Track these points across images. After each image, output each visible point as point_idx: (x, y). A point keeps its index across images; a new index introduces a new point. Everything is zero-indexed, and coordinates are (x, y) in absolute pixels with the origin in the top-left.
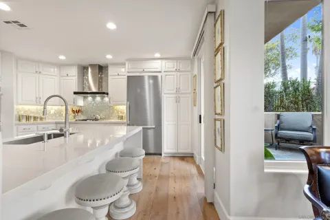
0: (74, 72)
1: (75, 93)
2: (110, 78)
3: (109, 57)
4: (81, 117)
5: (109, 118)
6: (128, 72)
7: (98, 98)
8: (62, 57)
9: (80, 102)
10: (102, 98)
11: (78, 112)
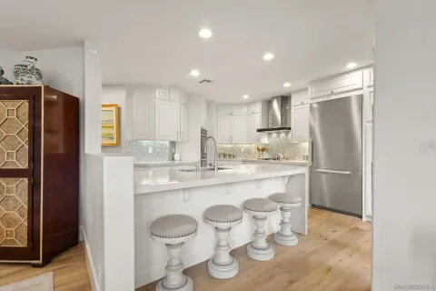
0: (258, 108)
1: (259, 131)
2: (293, 108)
3: (287, 85)
4: (266, 155)
5: (294, 158)
6: (312, 99)
7: (283, 134)
8: (246, 97)
9: (265, 139)
10: (287, 135)
11: (263, 150)
